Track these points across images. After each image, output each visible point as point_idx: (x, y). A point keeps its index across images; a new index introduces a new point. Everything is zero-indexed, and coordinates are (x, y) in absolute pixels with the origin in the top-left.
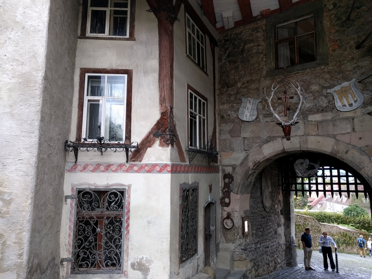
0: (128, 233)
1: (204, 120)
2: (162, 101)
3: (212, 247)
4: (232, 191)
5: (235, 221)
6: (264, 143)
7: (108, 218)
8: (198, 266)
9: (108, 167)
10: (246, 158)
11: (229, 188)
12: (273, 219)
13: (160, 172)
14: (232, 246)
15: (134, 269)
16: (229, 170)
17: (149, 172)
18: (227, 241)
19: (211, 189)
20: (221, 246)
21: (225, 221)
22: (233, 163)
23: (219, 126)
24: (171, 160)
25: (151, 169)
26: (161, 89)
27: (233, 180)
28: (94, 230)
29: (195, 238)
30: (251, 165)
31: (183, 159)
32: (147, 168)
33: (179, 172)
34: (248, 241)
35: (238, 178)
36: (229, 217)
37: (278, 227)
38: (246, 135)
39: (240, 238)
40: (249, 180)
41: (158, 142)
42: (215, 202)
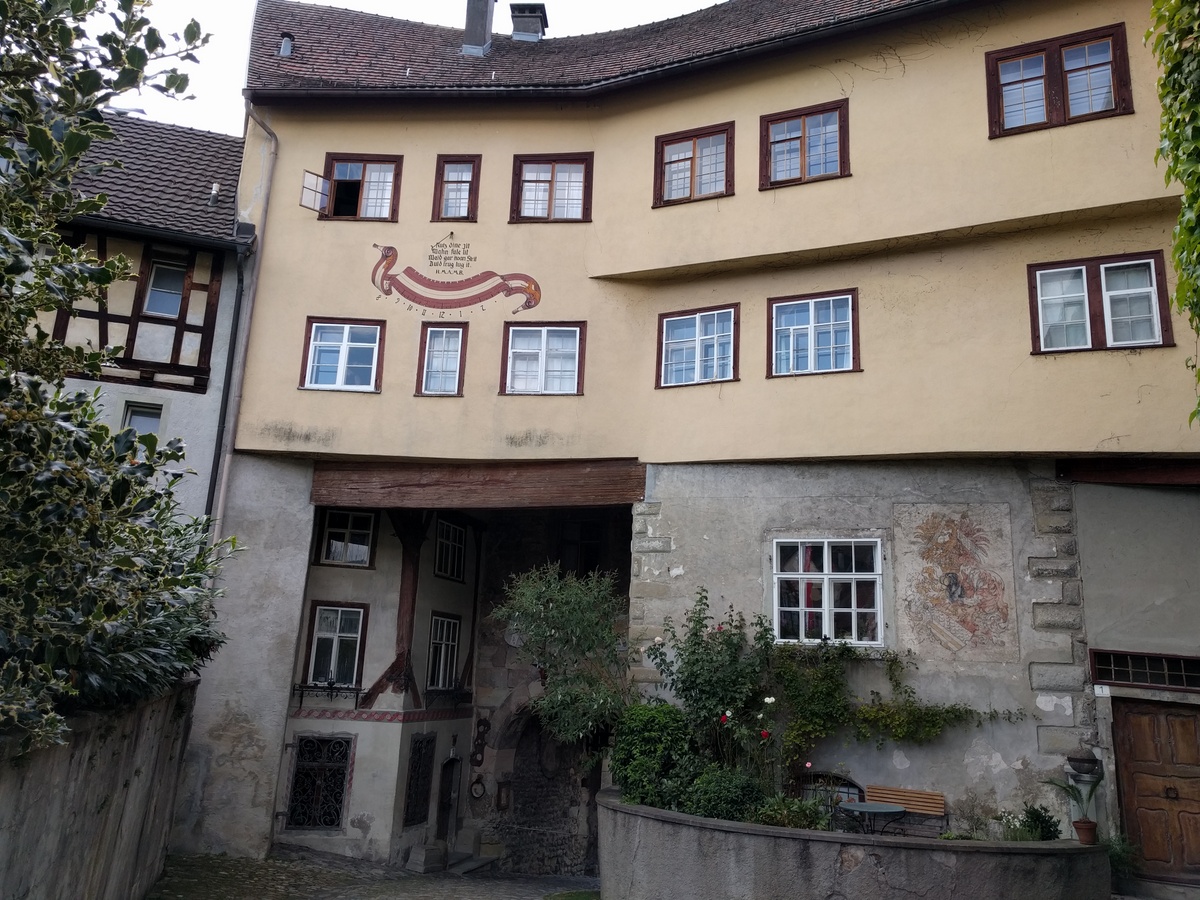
0: (351, 786)
1: (453, 647)
2: (399, 640)
3: (452, 822)
4: (486, 743)
5: (487, 787)
6: (533, 680)
7: (330, 770)
8: (427, 838)
9: (335, 714)
10: (509, 699)
11: (483, 740)
12: (562, 792)
13: (390, 721)
14: (480, 823)
15: (354, 826)
16: (486, 714)
17: (378, 720)
18: (475, 815)
19: (455, 741)
20: (465, 823)
21: (474, 787)
22: (492, 704)
23: (479, 648)
24: (404, 708)
25: (382, 717)
26: (400, 627)
27: (489, 728)
28: (314, 783)
29: (426, 801)
30: (513, 708)
31: (417, 704)
32: (376, 716)
33: (412, 721)
34: (506, 818)
35: (497, 726)
36: (479, 781)
37: (571, 805)
38: (513, 666)
39: (492, 811)
40: (513, 730)
41: (391, 687)
42: (461, 759)
